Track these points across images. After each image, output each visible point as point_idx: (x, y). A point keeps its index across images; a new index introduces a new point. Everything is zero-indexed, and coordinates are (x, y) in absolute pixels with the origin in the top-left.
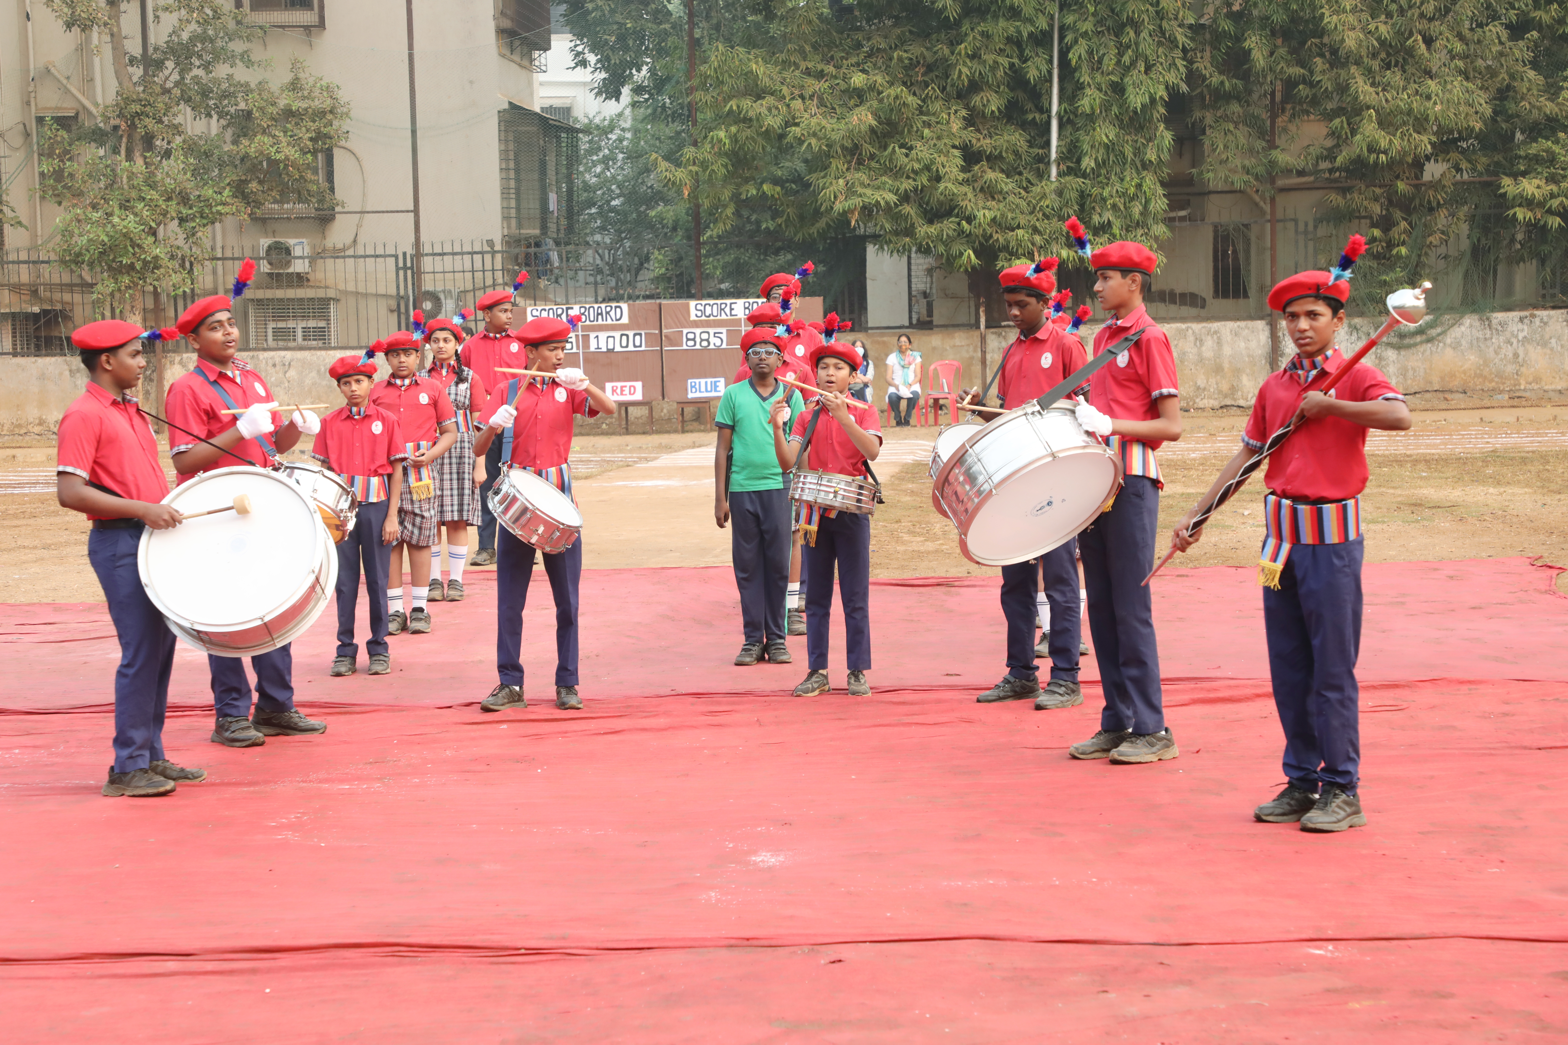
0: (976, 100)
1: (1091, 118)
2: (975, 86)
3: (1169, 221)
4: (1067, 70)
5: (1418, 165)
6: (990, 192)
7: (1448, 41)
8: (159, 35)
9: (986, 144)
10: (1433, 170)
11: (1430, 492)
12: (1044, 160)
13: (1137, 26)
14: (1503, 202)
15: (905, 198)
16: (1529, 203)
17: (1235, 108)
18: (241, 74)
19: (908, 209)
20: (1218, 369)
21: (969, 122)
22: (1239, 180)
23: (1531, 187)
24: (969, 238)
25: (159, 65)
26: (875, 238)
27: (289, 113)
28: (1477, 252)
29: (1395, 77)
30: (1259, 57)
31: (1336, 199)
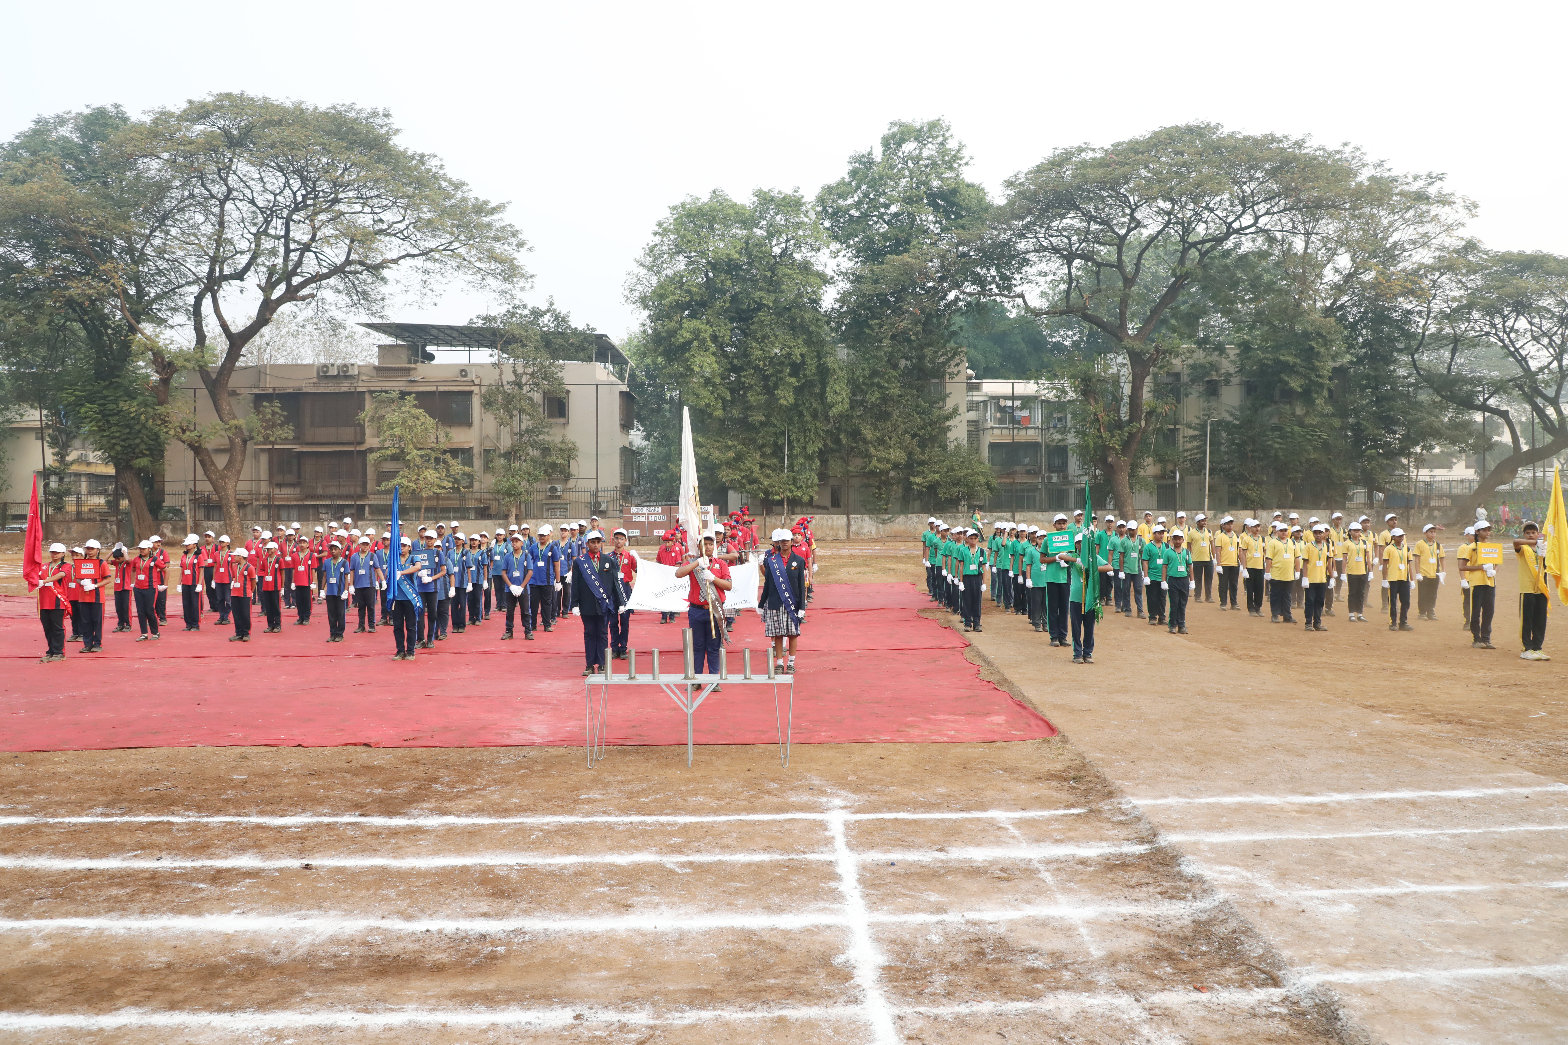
0: (764, 450)
1: (797, 456)
2: (763, 446)
3: (819, 485)
4: (790, 442)
5: (888, 472)
6: (768, 476)
7: (895, 439)
8: (523, 427)
9: (766, 462)
10: (892, 473)
11: (889, 566)
12: (783, 467)
13: (810, 431)
14: (911, 484)
15: (743, 477)
16: (918, 484)
17: (838, 454)
18: (547, 438)
19: (744, 481)
20: (832, 529)
21: (762, 456)
22: (838, 475)
23: (918, 480)
24: (761, 490)
25: (522, 435)
26: (733, 488)
27: (561, 450)
28: (904, 497)
29: (881, 448)
30: (844, 440)
31: (865, 481)
